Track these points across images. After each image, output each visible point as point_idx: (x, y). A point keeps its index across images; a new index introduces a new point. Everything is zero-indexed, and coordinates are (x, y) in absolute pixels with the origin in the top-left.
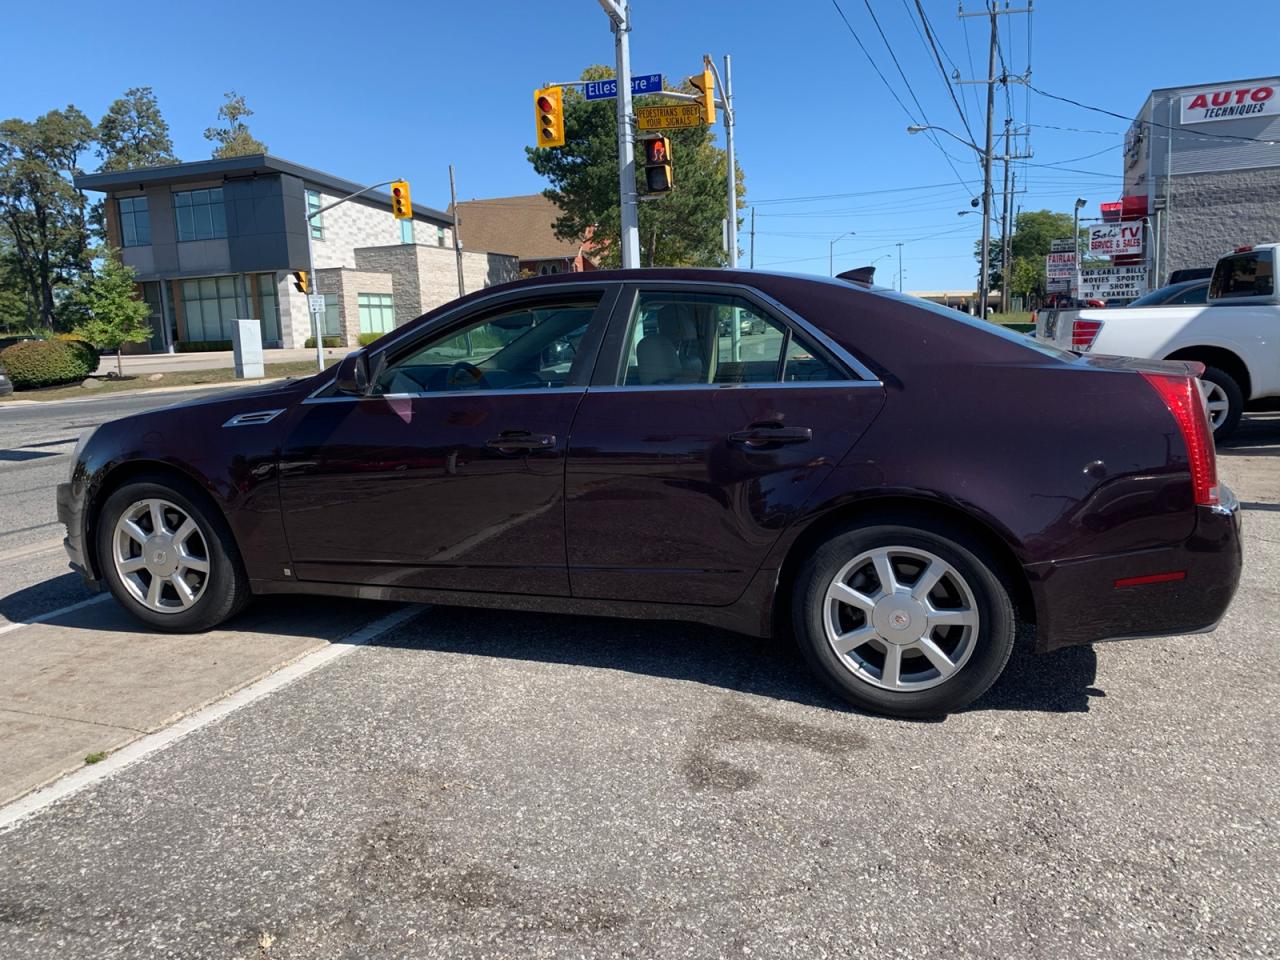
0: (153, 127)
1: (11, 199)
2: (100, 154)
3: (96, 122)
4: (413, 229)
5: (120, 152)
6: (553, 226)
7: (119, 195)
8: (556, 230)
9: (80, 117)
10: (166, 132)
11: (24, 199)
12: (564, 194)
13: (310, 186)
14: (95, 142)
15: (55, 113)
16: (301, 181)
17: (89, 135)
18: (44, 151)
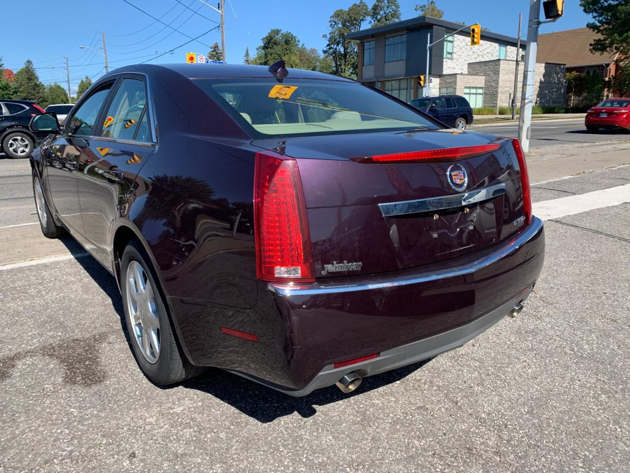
0: (393, 7)
1: (335, 46)
2: (370, 22)
3: (370, 7)
4: (506, 51)
5: (379, 21)
6: (591, 45)
7: (364, 41)
8: (591, 47)
9: (364, 5)
10: (399, 9)
11: (340, 46)
12: (600, 25)
13: (448, 30)
14: (369, 17)
15: (355, 5)
16: (444, 29)
17: (367, 14)
18: (349, 23)
